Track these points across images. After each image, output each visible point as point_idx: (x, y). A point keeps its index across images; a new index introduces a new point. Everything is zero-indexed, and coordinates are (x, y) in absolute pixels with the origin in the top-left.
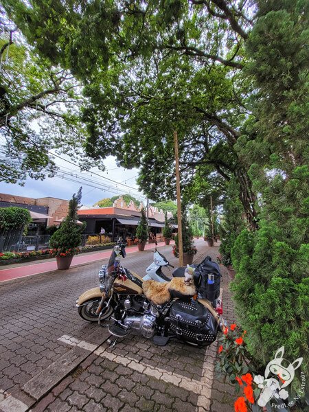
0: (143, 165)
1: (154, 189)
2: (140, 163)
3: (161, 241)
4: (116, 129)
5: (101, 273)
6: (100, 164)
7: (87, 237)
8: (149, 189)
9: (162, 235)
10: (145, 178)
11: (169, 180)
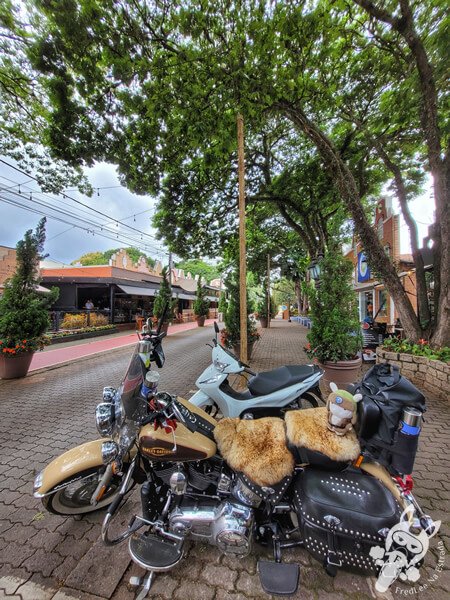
0: (164, 191)
1: (182, 237)
2: (158, 187)
3: (190, 321)
4: (114, 107)
5: (102, 411)
6: (82, 183)
7: (63, 316)
8: (174, 237)
9: (192, 311)
10: (168, 216)
11: (207, 224)
